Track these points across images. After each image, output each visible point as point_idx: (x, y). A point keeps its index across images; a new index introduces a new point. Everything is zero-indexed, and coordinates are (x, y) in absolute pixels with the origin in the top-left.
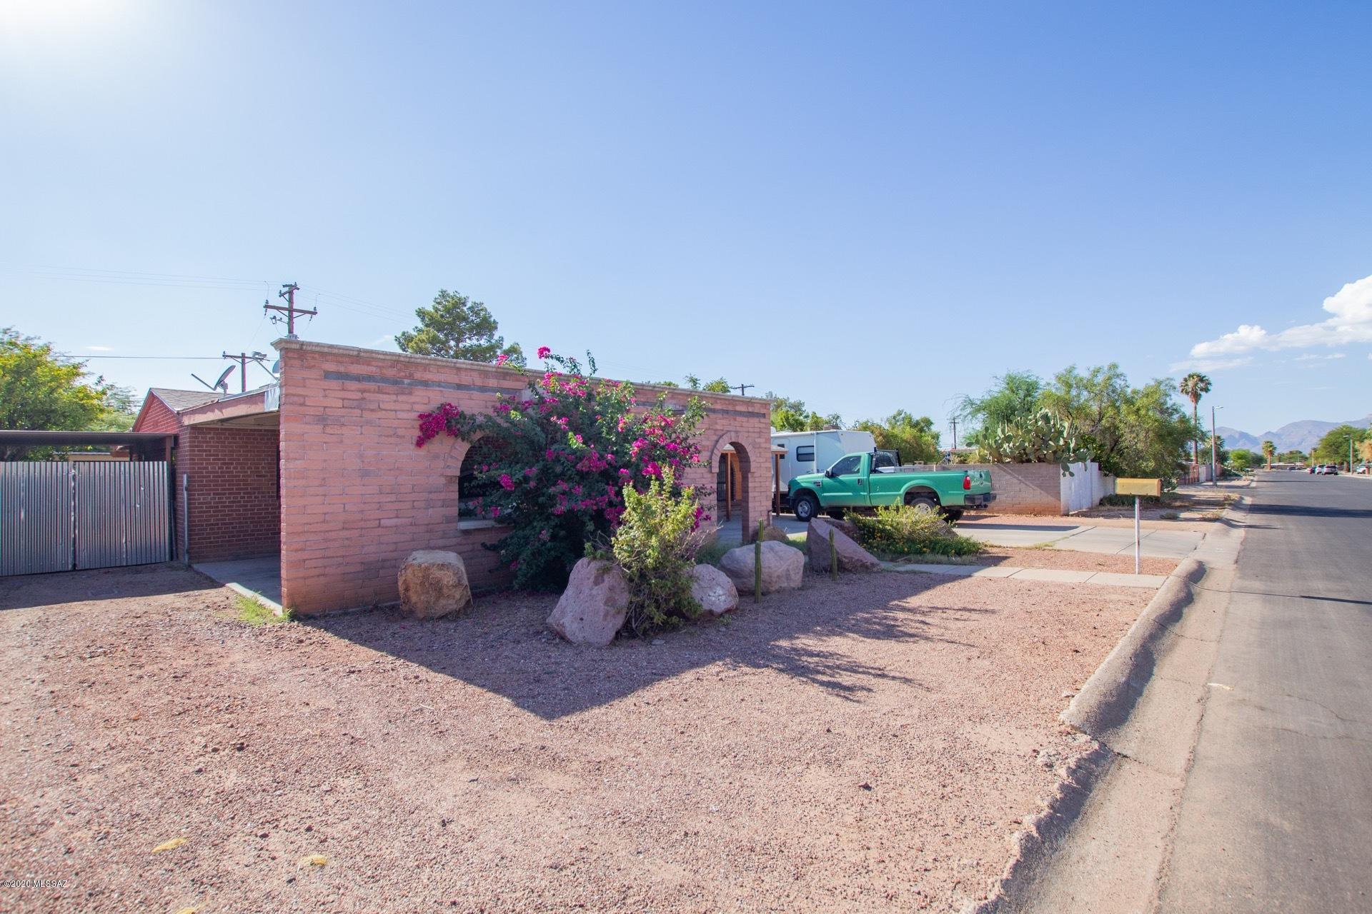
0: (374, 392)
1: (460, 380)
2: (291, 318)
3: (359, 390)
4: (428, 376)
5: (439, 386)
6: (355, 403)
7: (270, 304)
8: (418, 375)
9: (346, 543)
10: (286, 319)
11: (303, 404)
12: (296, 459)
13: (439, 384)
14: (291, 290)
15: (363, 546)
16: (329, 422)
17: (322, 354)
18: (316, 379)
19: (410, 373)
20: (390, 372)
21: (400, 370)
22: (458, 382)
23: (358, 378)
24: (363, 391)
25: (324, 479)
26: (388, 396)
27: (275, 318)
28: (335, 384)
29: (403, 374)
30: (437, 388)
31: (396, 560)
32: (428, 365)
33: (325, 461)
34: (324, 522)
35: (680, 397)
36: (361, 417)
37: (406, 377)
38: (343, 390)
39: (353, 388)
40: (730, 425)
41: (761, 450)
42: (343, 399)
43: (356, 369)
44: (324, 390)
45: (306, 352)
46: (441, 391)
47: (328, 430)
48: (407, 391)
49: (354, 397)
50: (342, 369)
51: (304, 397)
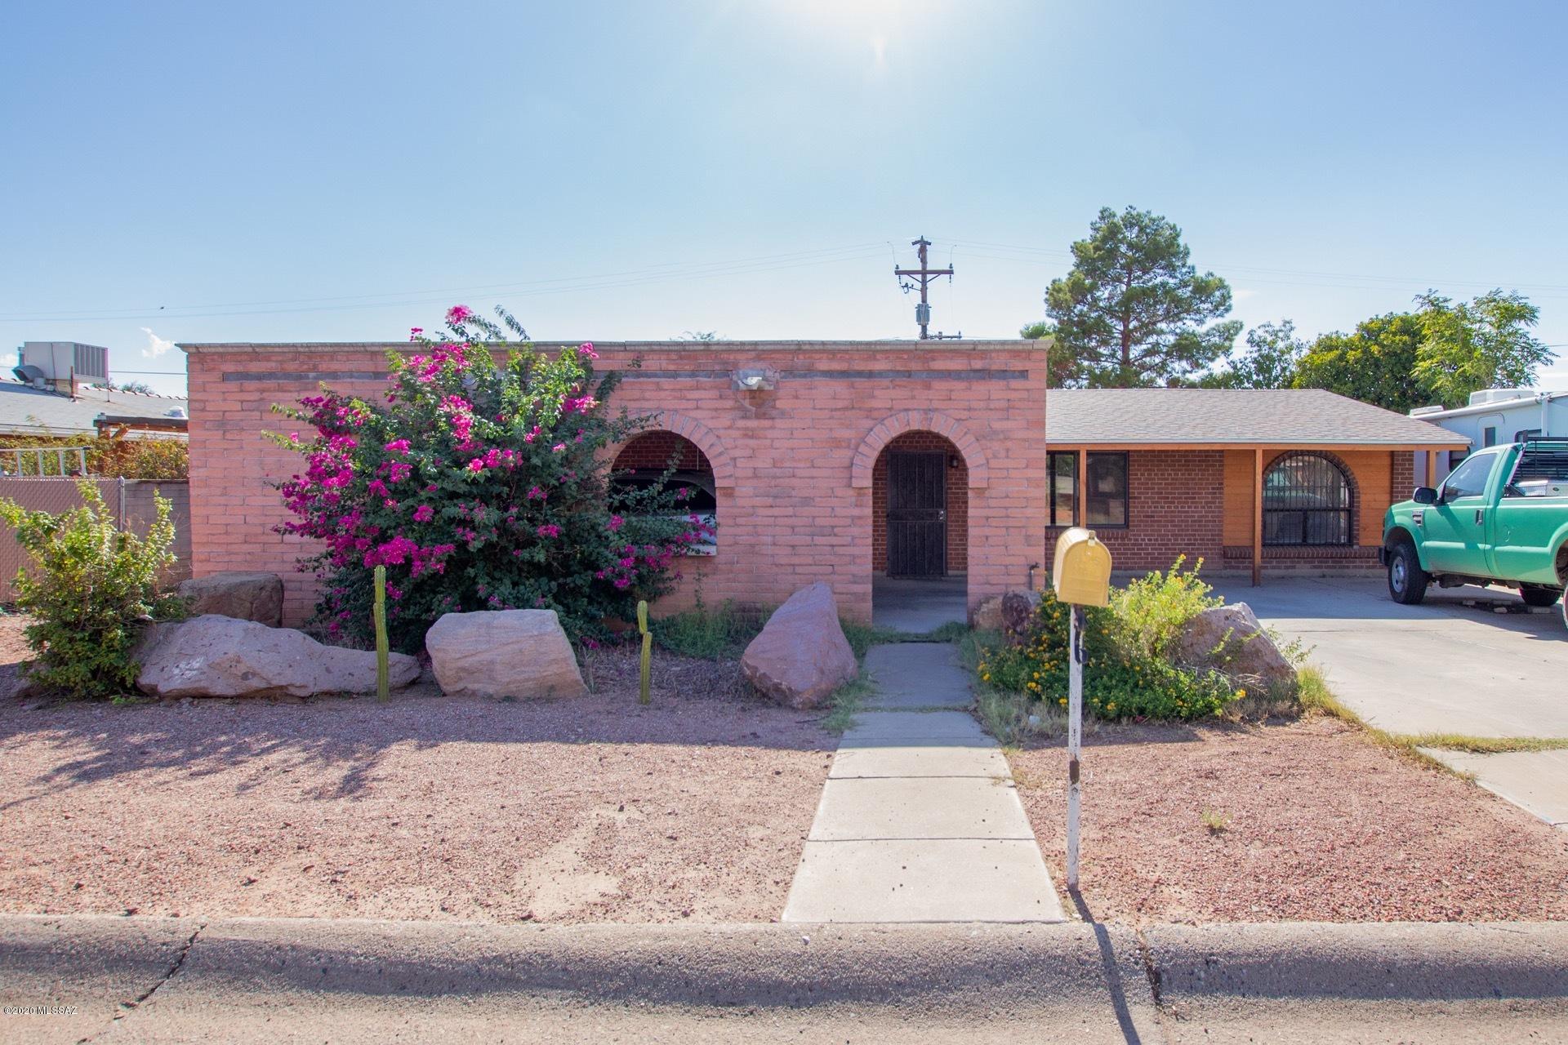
0: (275, 391)
1: (376, 367)
2: (924, 282)
3: (258, 390)
4: (335, 366)
5: (351, 377)
6: (255, 405)
7: (901, 269)
8: (324, 366)
9: (249, 557)
10: (918, 286)
11: (203, 410)
12: (198, 467)
13: (351, 375)
14: (923, 246)
15: (265, 563)
16: (228, 427)
17: (221, 355)
18: (215, 382)
19: (314, 365)
20: (292, 367)
21: (303, 363)
22: (373, 369)
23: (260, 377)
24: (263, 391)
25: (225, 488)
26: (289, 394)
27: (906, 285)
28: (232, 386)
29: (305, 367)
30: (349, 380)
31: (301, 582)
32: (335, 352)
33: (225, 469)
34: (227, 533)
35: (777, 356)
36: (261, 420)
37: (309, 370)
38: (242, 391)
39: (251, 389)
40: (913, 398)
41: (1009, 444)
42: (242, 402)
43: (256, 367)
44: (224, 393)
45: (205, 354)
46: (352, 383)
47: (228, 436)
48: (310, 386)
49: (252, 398)
50: (241, 369)
51: (204, 401)
